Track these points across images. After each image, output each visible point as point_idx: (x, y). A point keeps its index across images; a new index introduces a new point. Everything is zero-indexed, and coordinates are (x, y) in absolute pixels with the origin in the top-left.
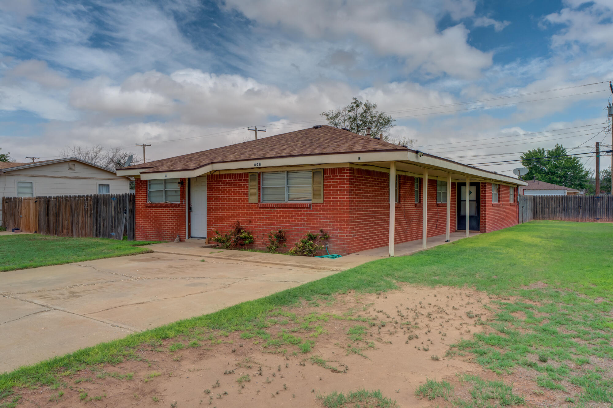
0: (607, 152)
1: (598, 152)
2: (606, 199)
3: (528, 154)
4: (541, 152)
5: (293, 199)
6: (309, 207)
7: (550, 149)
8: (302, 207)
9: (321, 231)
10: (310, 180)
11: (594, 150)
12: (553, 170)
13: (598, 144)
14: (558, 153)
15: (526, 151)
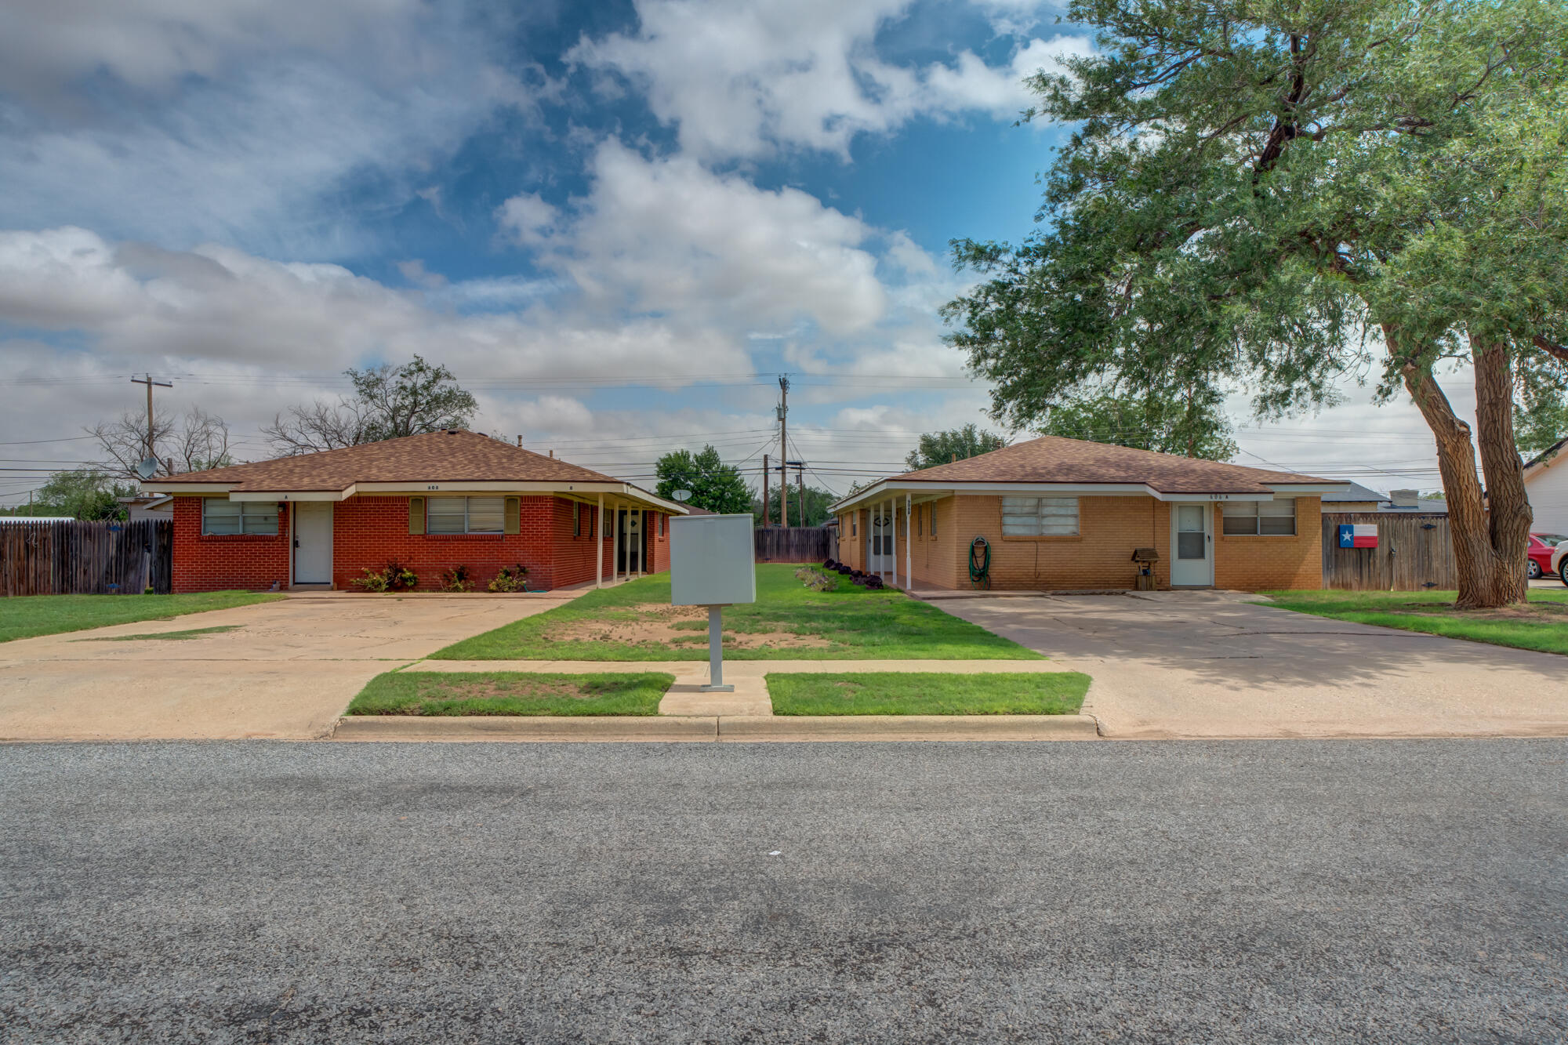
0: (777, 469)
1: (766, 469)
2: (776, 533)
3: (667, 460)
4: (685, 456)
5: (474, 530)
6: (500, 539)
7: (699, 454)
8: (492, 538)
9: (518, 566)
10: (502, 508)
11: (762, 466)
12: (704, 487)
13: (766, 457)
14: (709, 459)
15: (663, 456)
